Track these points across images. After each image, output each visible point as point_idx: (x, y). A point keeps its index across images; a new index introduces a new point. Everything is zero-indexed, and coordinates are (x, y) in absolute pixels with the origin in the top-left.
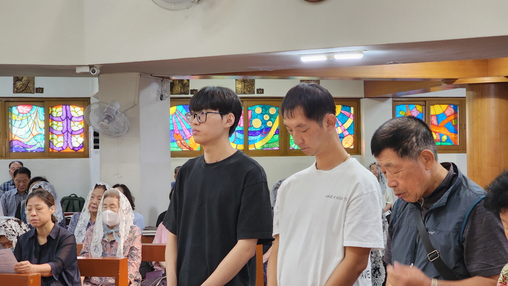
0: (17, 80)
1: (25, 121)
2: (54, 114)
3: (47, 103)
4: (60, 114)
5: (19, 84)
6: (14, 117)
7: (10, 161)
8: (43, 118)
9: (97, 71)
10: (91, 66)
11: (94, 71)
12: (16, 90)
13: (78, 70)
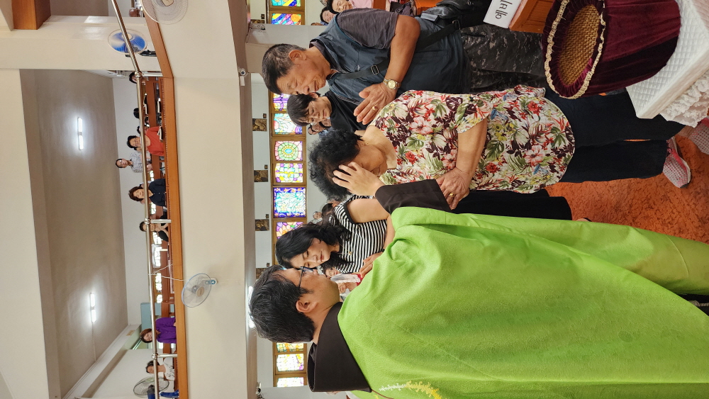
0: (258, 129)
1: (284, 125)
2: (279, 108)
3: (272, 112)
4: (279, 104)
5: (261, 128)
6: (281, 131)
7: (307, 134)
8: (282, 114)
9: (243, 70)
10: (240, 75)
11: (243, 73)
12: (265, 129)
13: (243, 84)
